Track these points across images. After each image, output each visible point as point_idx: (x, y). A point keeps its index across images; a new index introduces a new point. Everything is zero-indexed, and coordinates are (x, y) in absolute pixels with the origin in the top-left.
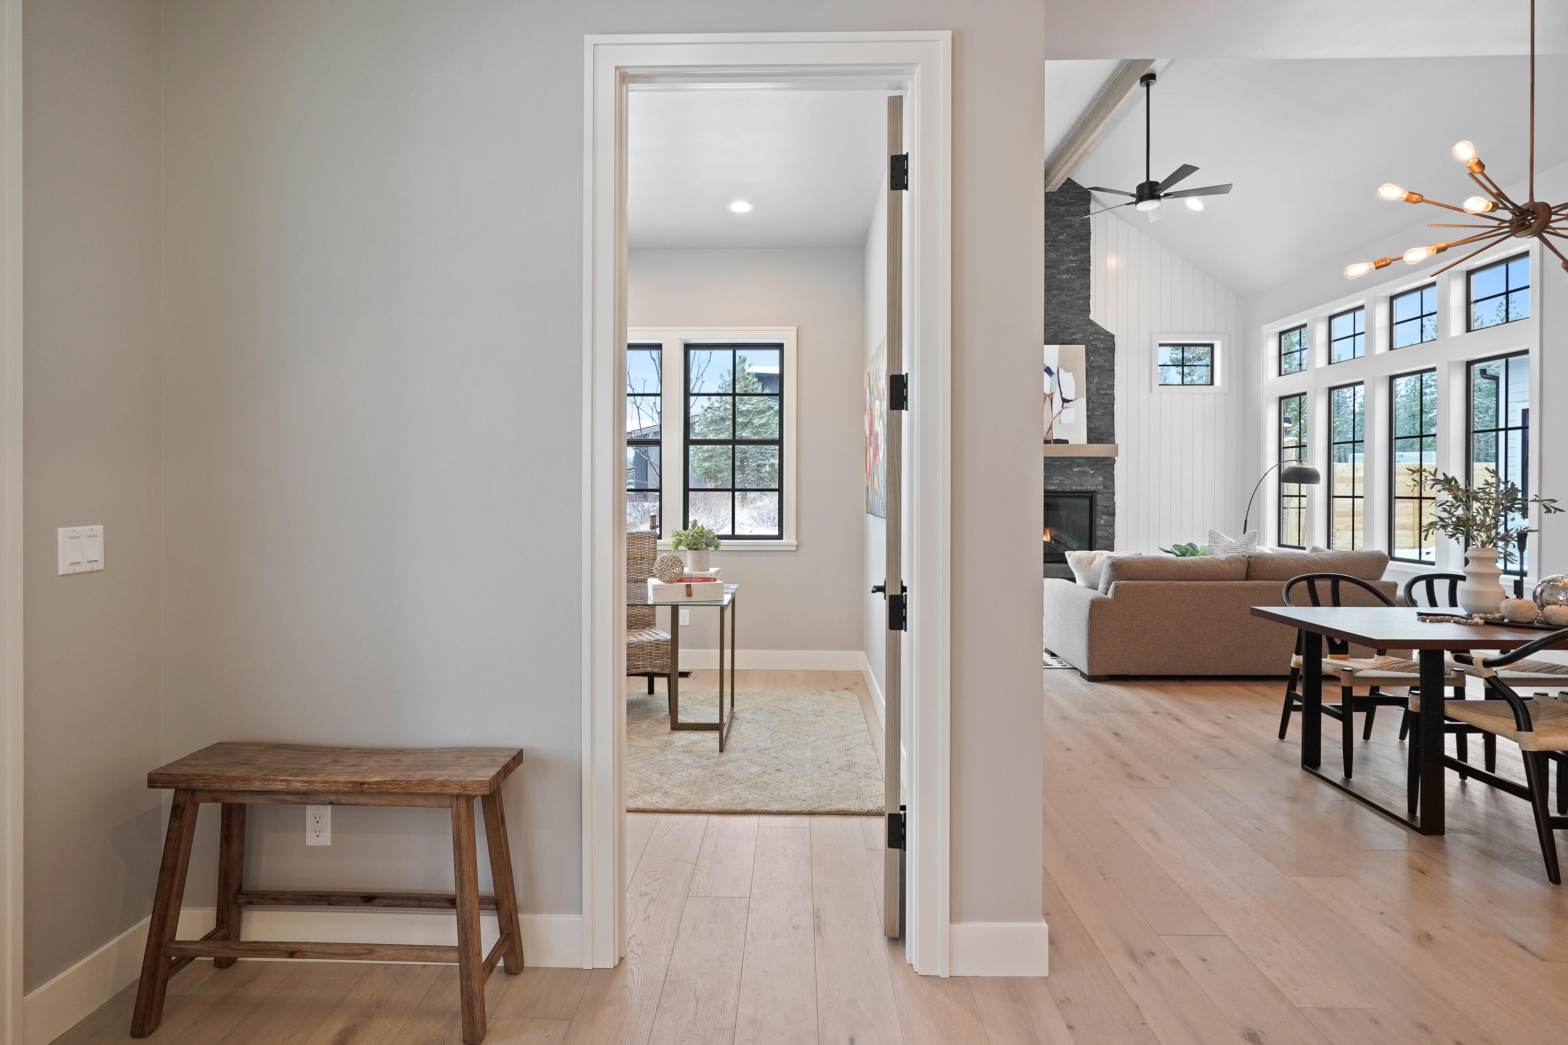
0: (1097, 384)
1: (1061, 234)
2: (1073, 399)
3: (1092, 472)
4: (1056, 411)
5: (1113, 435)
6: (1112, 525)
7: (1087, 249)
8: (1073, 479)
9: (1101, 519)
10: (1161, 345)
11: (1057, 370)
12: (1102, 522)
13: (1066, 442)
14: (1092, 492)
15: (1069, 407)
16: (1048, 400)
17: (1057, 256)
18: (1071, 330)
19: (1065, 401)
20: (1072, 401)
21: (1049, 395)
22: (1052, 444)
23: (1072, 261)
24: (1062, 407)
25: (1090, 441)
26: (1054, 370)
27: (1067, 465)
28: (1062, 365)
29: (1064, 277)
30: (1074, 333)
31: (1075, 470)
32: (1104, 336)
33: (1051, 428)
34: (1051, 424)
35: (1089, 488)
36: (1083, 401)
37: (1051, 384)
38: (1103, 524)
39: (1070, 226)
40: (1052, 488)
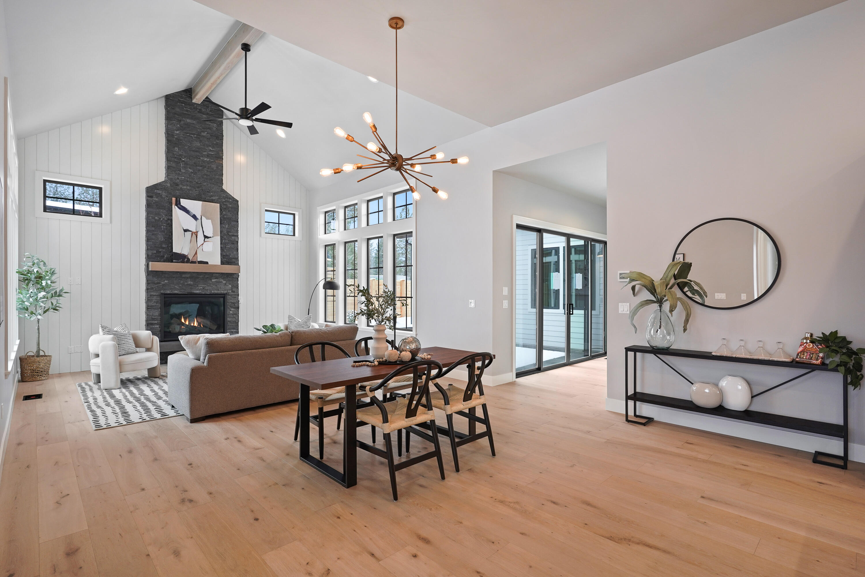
0: (227, 229)
1: (203, 132)
2: (211, 236)
3: (224, 282)
4: (199, 243)
5: (237, 259)
6: (237, 314)
7: (220, 146)
8: (212, 286)
9: (230, 311)
10: (266, 210)
11: (200, 217)
12: (231, 312)
13: (207, 263)
14: (224, 294)
15: (209, 241)
16: (194, 236)
17: (201, 145)
18: (211, 193)
19: (206, 237)
20: (211, 237)
21: (195, 233)
22: (197, 264)
23: (210, 150)
24: (204, 241)
25: (222, 263)
26: (199, 217)
27: (208, 278)
28: (204, 214)
29: (205, 159)
30: (212, 196)
31: (213, 280)
32: (232, 200)
33: (196, 253)
34: (196, 251)
35: (222, 292)
36: (218, 238)
37: (196, 226)
38: (231, 314)
39: (209, 128)
40: (197, 292)
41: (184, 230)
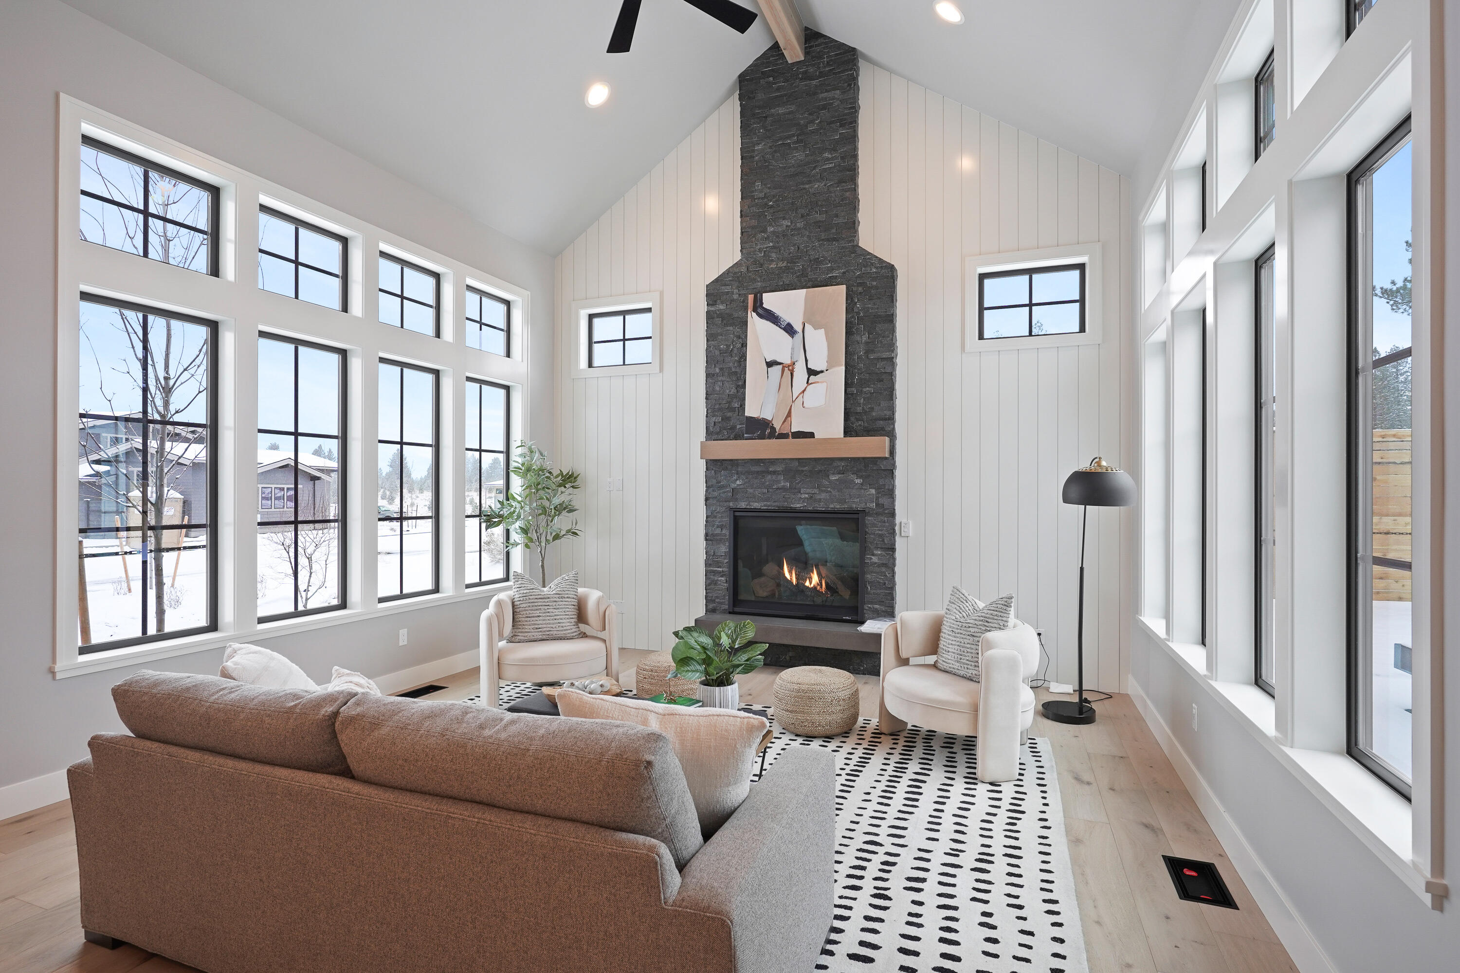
0: (867, 343)
1: (812, 122)
2: (824, 369)
3: (858, 481)
4: (797, 390)
5: (891, 419)
6: (890, 565)
7: (852, 139)
8: (830, 492)
9: (873, 555)
11: (802, 327)
12: (875, 559)
13: (811, 435)
14: (857, 512)
15: (818, 382)
16: (787, 372)
17: (807, 155)
18: (827, 264)
19: (811, 372)
20: (822, 372)
21: (789, 366)
22: (790, 440)
23: (828, 159)
24: (807, 383)
25: (848, 432)
26: (798, 327)
27: (820, 471)
28: (810, 319)
29: (816, 186)
30: (831, 269)
31: (833, 478)
32: (877, 268)
33: (789, 414)
34: (790, 409)
35: (854, 506)
36: (839, 373)
37: (793, 349)
38: (876, 563)
39: (824, 107)
40: (798, 506)
41: (766, 362)
